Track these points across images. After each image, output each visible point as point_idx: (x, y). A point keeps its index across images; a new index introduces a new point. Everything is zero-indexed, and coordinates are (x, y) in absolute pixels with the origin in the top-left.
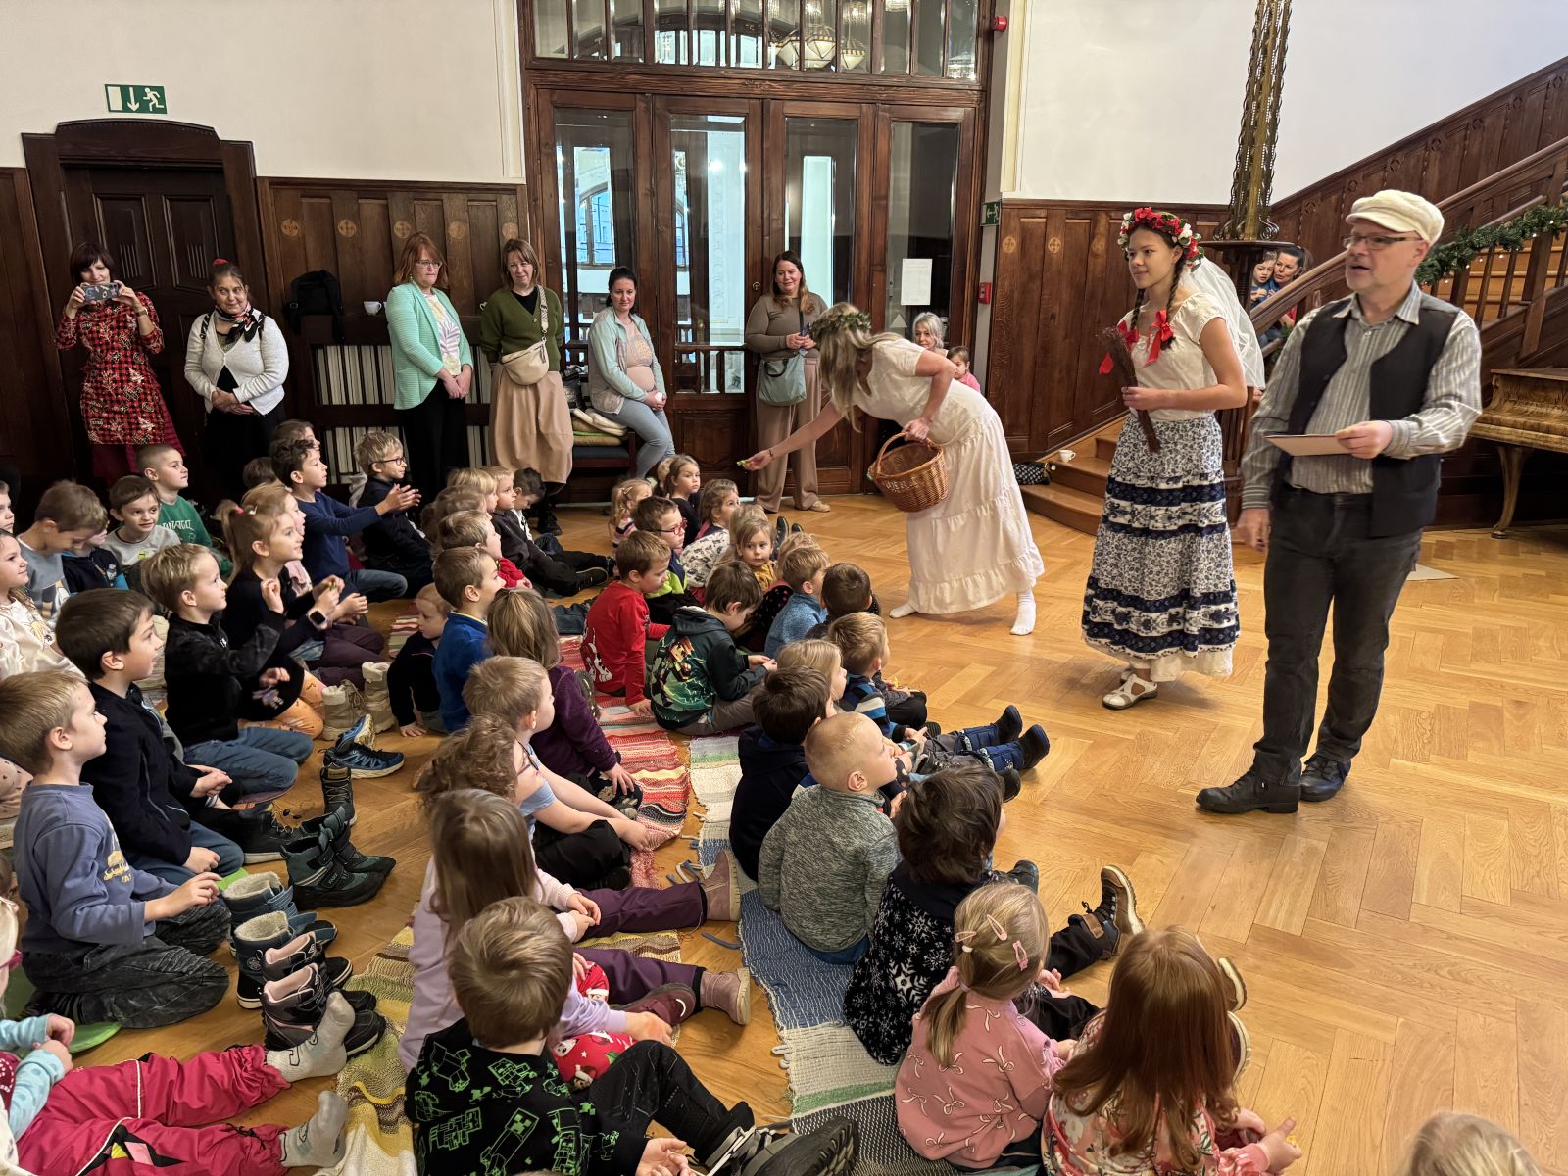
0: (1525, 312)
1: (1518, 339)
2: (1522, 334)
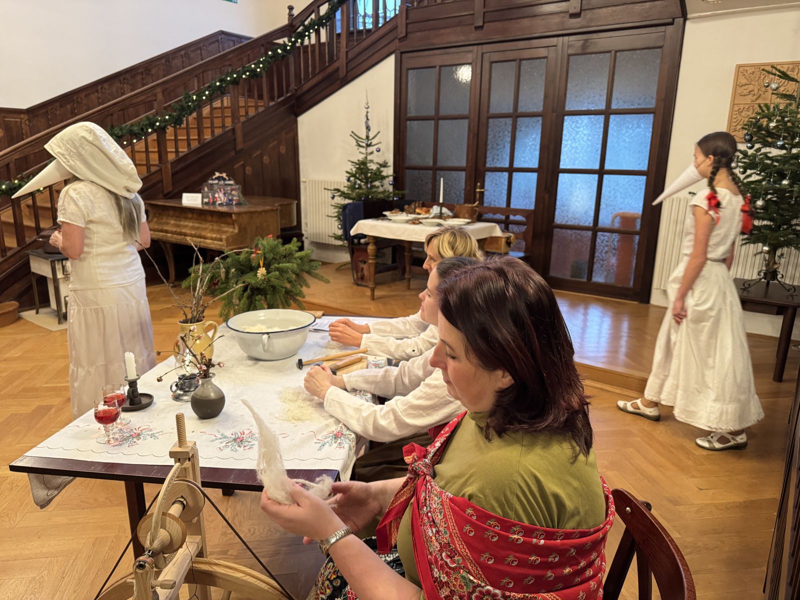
0: (161, 170)
1: (160, 184)
2: (162, 181)
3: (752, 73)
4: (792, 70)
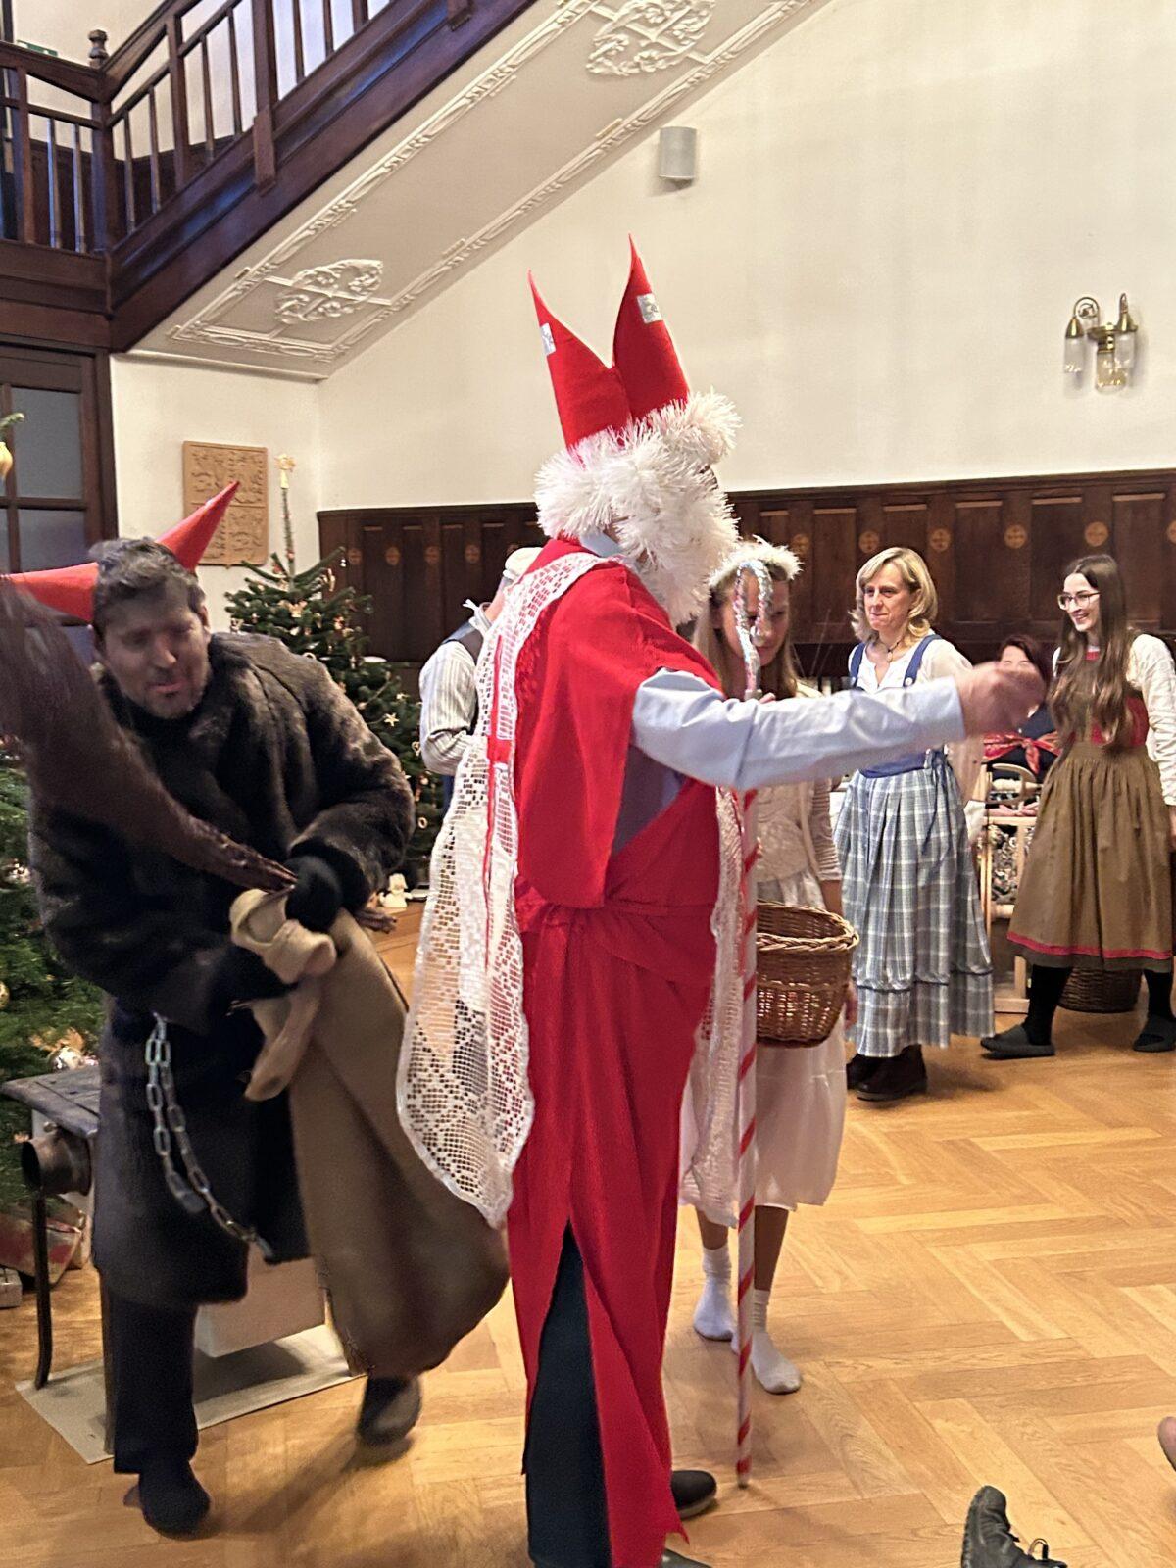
3: (205, 458)
4: (243, 459)
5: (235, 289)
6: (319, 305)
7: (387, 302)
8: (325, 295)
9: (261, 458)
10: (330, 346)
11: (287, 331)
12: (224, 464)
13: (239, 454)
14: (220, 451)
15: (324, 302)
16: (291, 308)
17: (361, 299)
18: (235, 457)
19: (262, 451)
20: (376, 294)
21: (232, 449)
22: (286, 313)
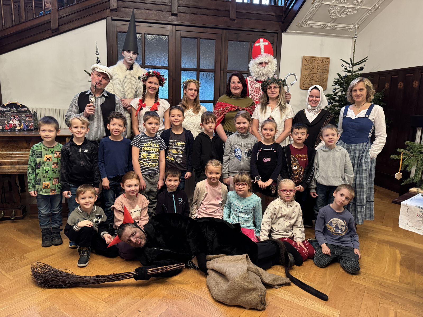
3: (309, 60)
4: (322, 61)
5: (313, 7)
6: (344, 11)
7: (370, 8)
8: (345, 7)
9: (328, 60)
10: (352, 26)
11: (335, 21)
12: (315, 62)
13: (320, 59)
14: (315, 59)
15: (345, 9)
16: (334, 13)
17: (359, 7)
18: (319, 60)
19: (329, 59)
20: (364, 5)
21: (318, 58)
22: (333, 15)
